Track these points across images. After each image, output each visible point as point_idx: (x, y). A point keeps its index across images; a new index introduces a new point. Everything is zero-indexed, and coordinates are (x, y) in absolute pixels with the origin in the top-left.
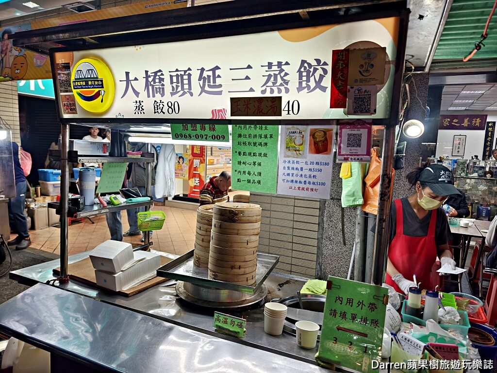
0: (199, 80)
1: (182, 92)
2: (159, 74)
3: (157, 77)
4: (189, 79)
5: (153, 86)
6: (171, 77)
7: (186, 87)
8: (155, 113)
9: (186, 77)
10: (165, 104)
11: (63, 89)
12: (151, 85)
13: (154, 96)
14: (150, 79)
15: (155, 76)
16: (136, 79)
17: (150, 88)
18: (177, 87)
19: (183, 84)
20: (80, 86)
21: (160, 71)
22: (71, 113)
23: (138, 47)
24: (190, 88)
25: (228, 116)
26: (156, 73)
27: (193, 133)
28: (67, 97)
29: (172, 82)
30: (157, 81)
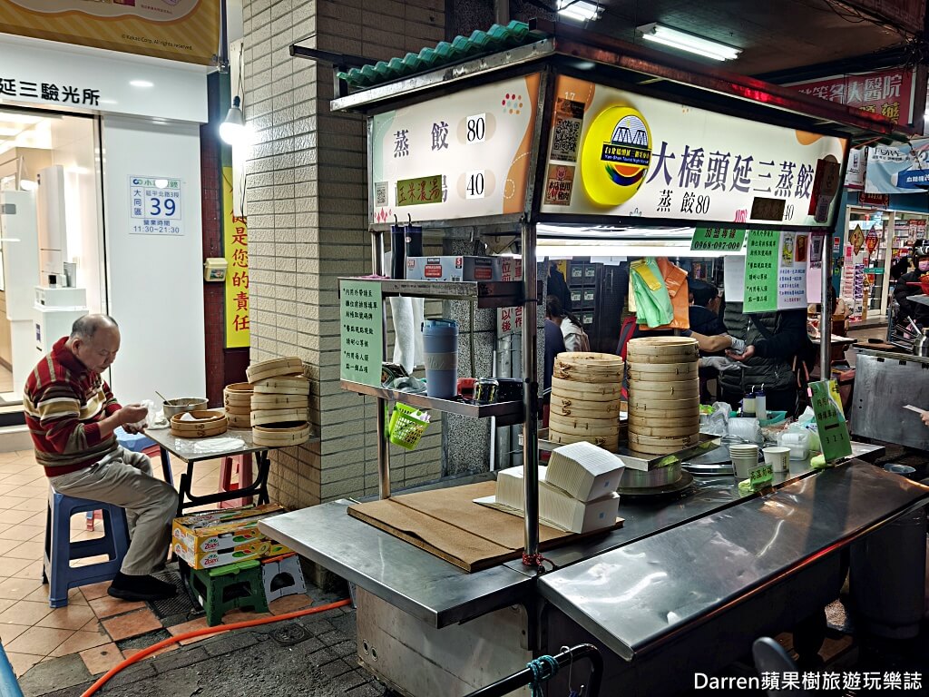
0: (735, 171)
1: (716, 183)
2: (699, 154)
3: (697, 158)
4: (726, 168)
5: (689, 170)
6: (711, 160)
7: (721, 177)
8: (682, 210)
9: (723, 164)
10: (696, 199)
11: (558, 152)
12: (687, 168)
13: (686, 186)
14: (689, 159)
15: (695, 156)
16: (673, 156)
17: (686, 171)
18: (714, 175)
19: (719, 173)
20: (621, 156)
21: (701, 150)
22: (557, 204)
23: (686, 108)
24: (724, 181)
25: (748, 220)
26: (696, 151)
27: (714, 241)
28: (561, 170)
29: (709, 170)
30: (695, 163)
